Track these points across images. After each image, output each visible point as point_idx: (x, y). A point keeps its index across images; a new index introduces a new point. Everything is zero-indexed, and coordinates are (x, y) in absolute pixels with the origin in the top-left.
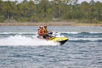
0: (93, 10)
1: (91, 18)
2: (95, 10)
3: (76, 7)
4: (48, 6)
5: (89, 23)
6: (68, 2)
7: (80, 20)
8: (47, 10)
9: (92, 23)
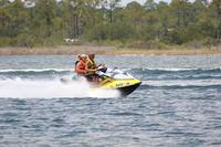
0: (151, 21)
1: (149, 39)
2: (156, 21)
3: (115, 14)
4: (55, 12)
5: (144, 48)
6: (97, 3)
7: (124, 42)
8: (52, 20)
9: (149, 48)
